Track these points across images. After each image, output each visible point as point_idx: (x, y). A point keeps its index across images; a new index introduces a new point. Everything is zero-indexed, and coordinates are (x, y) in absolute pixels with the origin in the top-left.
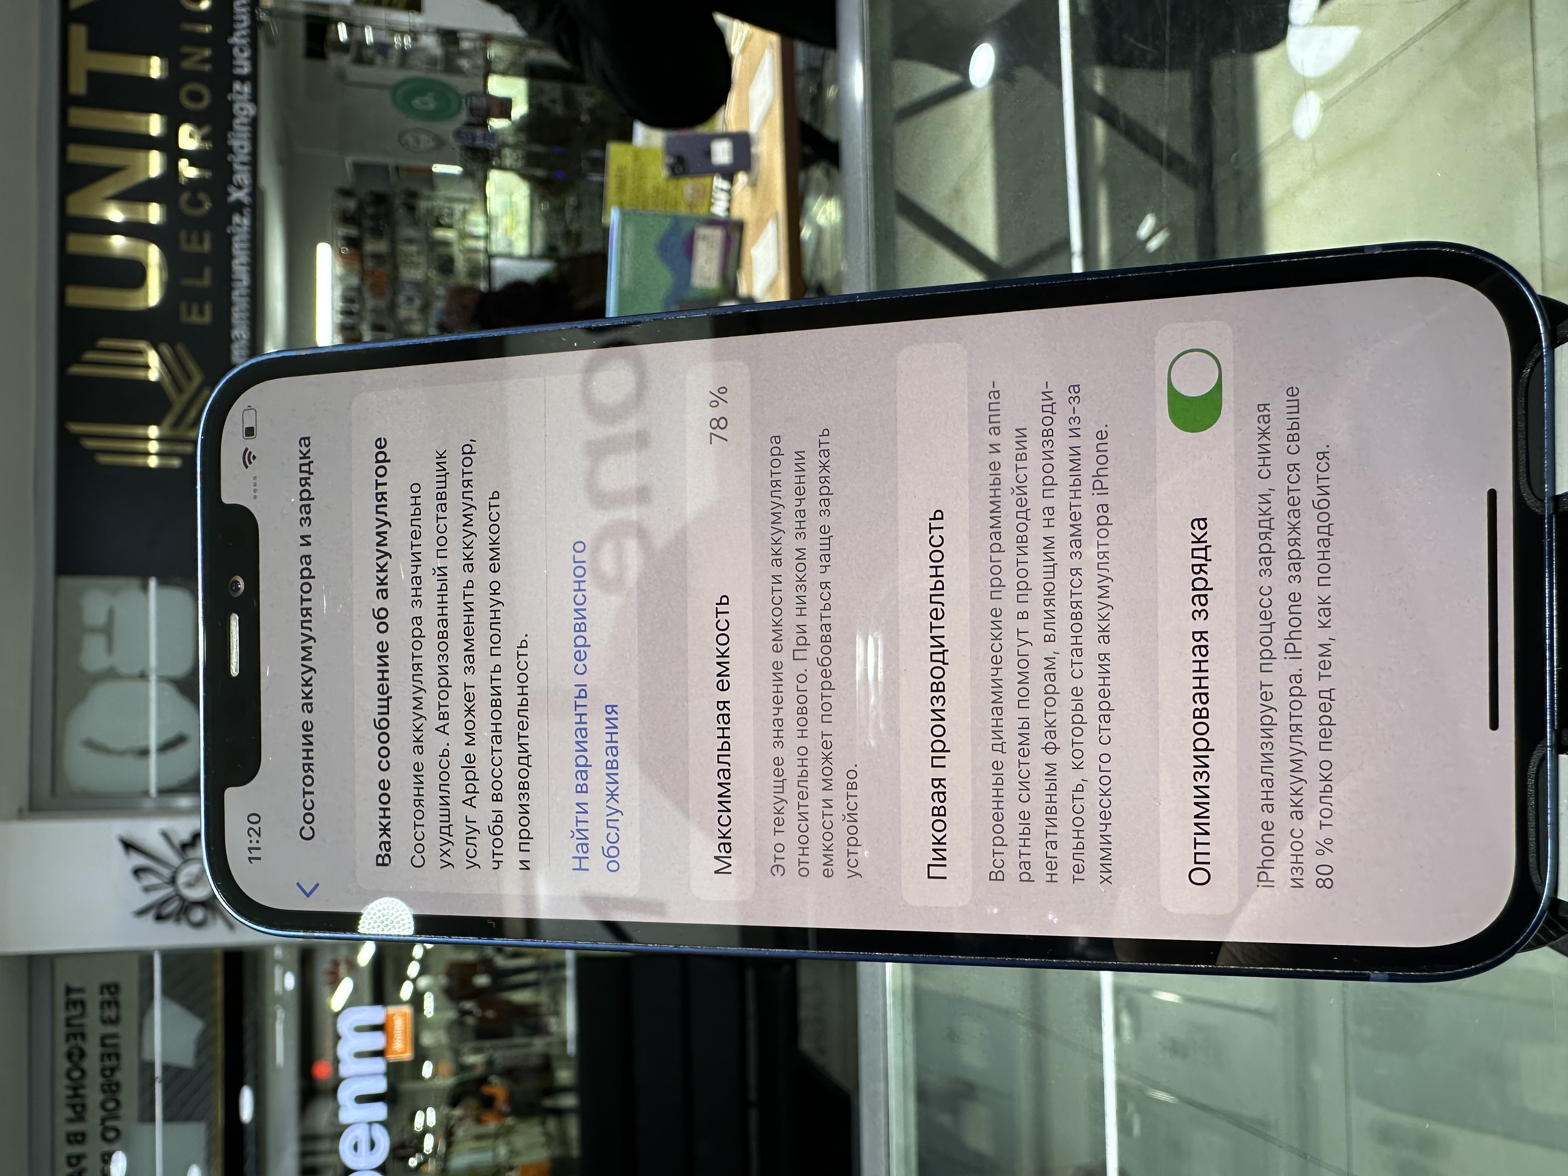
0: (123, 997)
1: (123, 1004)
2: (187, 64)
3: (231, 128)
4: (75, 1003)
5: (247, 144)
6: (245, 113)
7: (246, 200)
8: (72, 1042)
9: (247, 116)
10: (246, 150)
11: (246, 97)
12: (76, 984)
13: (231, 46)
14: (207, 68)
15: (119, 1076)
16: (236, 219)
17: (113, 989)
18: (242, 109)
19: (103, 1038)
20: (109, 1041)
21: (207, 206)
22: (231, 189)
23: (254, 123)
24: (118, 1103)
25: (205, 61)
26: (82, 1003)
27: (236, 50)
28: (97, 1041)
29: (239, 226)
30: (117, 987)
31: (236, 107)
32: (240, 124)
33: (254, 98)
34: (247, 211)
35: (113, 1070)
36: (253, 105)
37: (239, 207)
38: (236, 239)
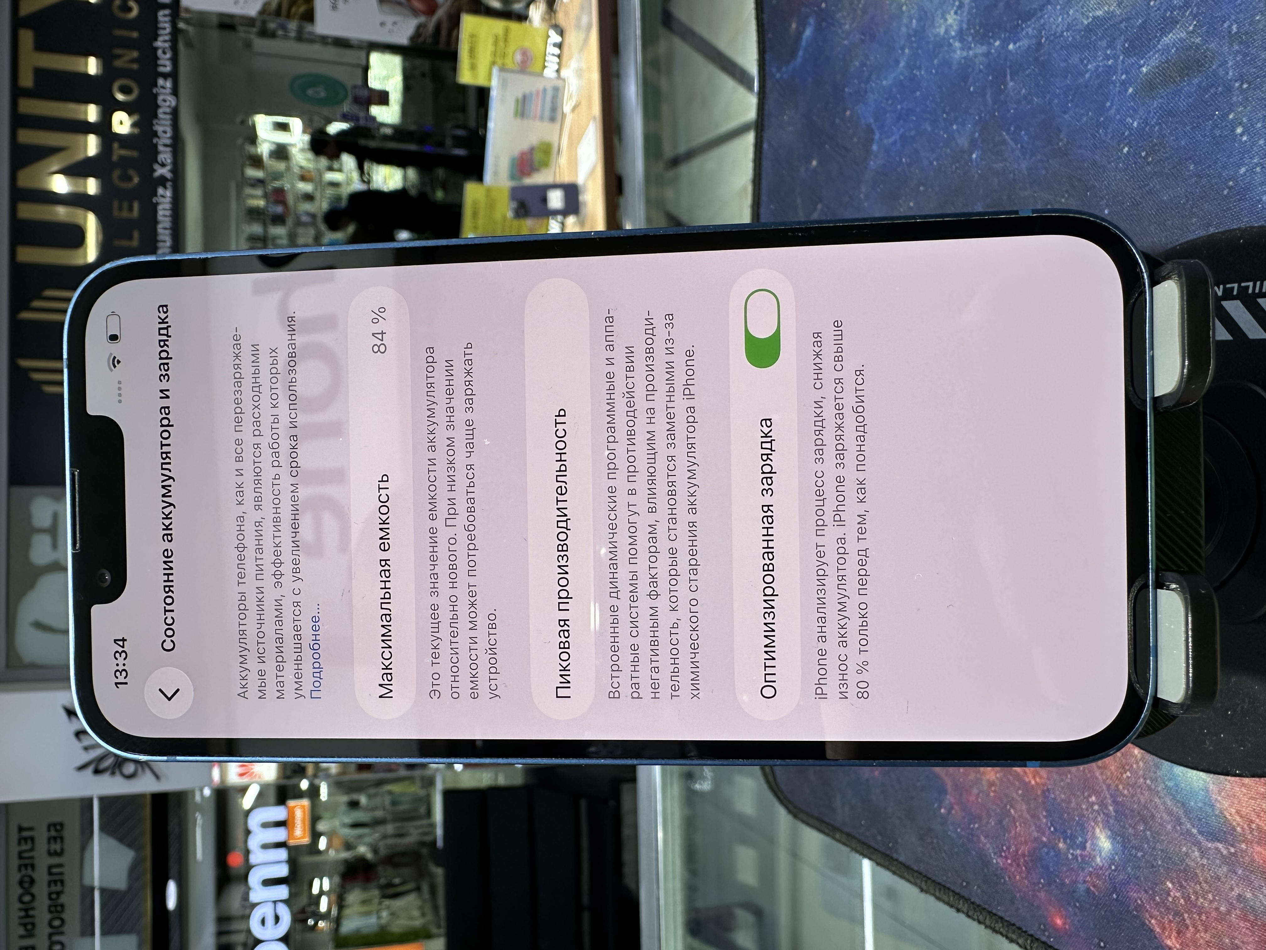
0: (66, 834)
1: (67, 840)
2: (118, 63)
3: (156, 116)
4: (26, 839)
5: (169, 130)
6: (168, 103)
7: (169, 175)
8: (24, 872)
9: (169, 107)
10: (169, 135)
11: (168, 91)
12: (25, 825)
13: (156, 49)
14: (135, 66)
15: (63, 899)
16: (161, 191)
17: (58, 827)
18: (165, 101)
19: (50, 867)
20: (55, 870)
21: (136, 180)
22: (156, 166)
23: (175, 113)
24: (63, 921)
25: (133, 61)
26: (32, 839)
27: (160, 52)
28: (45, 870)
29: (163, 196)
30: (62, 825)
31: (160, 98)
32: (164, 113)
33: (175, 92)
34: (169, 184)
35: (58, 894)
36: (174, 97)
37: (162, 181)
38: (160, 207)
